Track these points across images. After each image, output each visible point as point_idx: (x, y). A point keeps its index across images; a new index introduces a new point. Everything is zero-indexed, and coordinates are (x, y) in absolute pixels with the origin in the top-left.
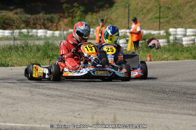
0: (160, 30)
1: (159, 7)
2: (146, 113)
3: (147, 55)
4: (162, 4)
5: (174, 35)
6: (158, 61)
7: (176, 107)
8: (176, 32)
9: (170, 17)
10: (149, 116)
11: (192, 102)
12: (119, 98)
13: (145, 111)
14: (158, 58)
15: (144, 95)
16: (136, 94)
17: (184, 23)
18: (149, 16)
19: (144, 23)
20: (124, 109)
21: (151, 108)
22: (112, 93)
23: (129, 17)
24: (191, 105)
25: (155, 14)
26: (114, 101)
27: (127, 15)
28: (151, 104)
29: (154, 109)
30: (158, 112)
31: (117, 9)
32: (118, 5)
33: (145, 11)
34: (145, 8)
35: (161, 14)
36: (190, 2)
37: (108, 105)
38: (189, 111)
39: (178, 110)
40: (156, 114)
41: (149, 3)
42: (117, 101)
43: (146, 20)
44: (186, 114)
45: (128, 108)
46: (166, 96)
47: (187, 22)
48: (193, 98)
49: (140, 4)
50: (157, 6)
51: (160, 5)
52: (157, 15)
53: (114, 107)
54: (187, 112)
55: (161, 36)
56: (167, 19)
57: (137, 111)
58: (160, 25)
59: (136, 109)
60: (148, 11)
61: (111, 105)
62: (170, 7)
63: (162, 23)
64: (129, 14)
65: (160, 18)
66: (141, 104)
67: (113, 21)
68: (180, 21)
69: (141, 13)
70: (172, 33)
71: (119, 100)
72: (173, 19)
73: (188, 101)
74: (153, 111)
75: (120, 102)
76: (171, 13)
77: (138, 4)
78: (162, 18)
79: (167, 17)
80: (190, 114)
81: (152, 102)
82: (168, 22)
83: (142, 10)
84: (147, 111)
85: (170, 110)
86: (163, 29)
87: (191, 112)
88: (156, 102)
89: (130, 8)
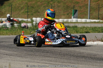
0: (28, 18)
1: (27, 6)
2: (23, 62)
3: (22, 32)
4: (29, 5)
5: (35, 21)
6: (28, 35)
7: (38, 59)
8: (36, 19)
9: (33, 12)
10: (24, 64)
11: (47, 57)
12: (8, 54)
13: (22, 61)
14: (28, 33)
15: (21, 52)
16: (17, 52)
17: (41, 15)
18: (22, 11)
19: (20, 14)
20: (11, 60)
21: (25, 59)
22: (5, 51)
23: (11, 12)
24: (47, 58)
25: (25, 10)
26: (6, 56)
27: (10, 10)
28: (25, 57)
29: (27, 60)
30: (29, 62)
31: (5, 7)
32: (5, 5)
33: (20, 8)
34: (20, 6)
35: (29, 10)
36: (44, 4)
37: (3, 58)
38: (46, 61)
39: (40, 61)
40: (28, 63)
41: (22, 4)
42: (7, 56)
43: (20, 13)
44: (44, 63)
45: (13, 59)
46: (33, 53)
47: (42, 15)
48: (47, 55)
49: (17, 5)
50: (26, 6)
51: (28, 5)
52: (27, 10)
53: (6, 58)
54: (44, 62)
55: (28, 22)
56: (32, 13)
57: (18, 61)
58: (28, 16)
59: (18, 60)
60: (22, 8)
61: (4, 58)
62: (33, 6)
63: (29, 15)
64: (11, 9)
65: (28, 12)
66: (20, 57)
67: (3, 13)
68: (38, 14)
69: (18, 9)
70: (34, 20)
71: (9, 55)
72: (35, 13)
73: (45, 56)
74: (26, 61)
75: (9, 56)
76: (34, 10)
77: (16, 5)
78: (29, 12)
79: (32, 12)
80: (46, 63)
81: (26, 56)
82: (32, 14)
83: (18, 8)
84: (23, 61)
85: (36, 61)
86: (30, 18)
87: (46, 62)
88: (28, 56)
89: (12, 6)
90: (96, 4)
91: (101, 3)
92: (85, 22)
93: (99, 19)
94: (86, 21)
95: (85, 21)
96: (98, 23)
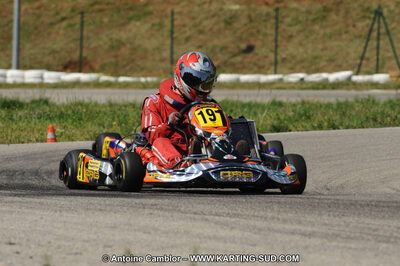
90: (31, 11)
91: (53, 6)
92: (37, 81)
93: (92, 70)
94: (42, 77)
95: (35, 78)
96: (97, 85)
